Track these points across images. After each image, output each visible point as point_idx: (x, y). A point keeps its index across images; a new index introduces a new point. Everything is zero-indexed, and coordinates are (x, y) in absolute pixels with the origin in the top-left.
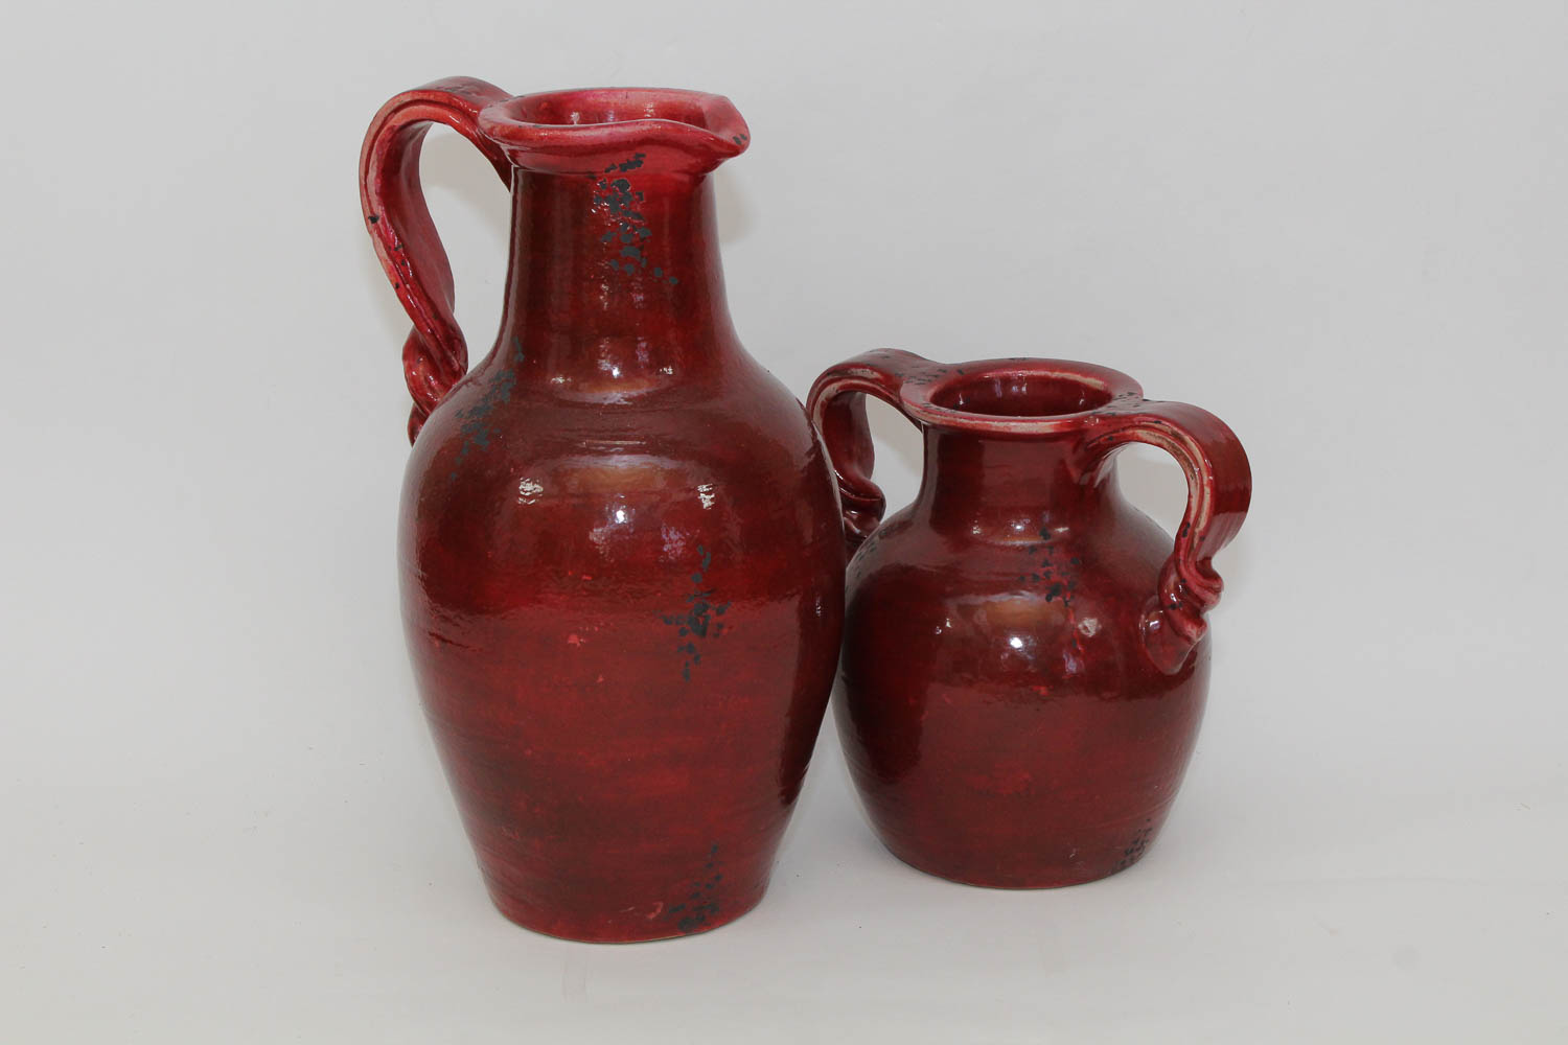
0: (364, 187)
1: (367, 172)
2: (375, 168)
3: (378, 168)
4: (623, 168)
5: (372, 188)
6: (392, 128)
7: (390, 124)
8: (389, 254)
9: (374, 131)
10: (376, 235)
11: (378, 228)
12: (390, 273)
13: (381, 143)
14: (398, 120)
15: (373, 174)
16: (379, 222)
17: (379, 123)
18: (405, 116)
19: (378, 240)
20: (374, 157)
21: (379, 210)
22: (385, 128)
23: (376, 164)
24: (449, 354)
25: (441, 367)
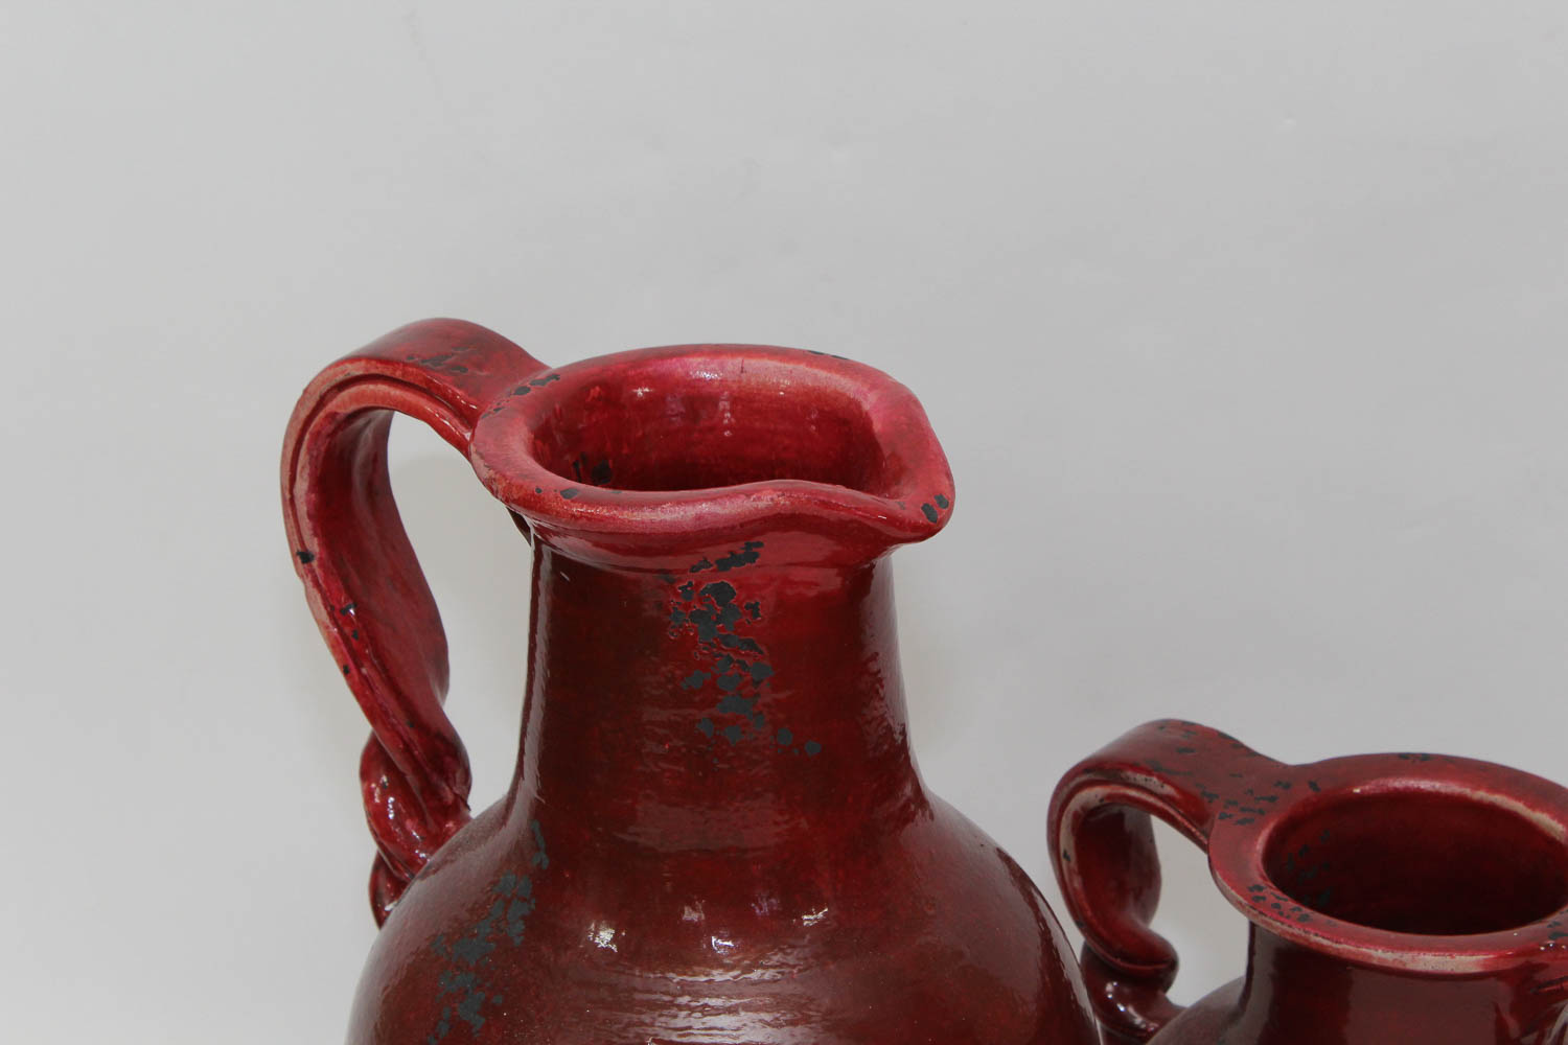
0: (290, 503)
1: (293, 480)
2: (306, 476)
3: (310, 475)
4: (723, 565)
5: (302, 509)
6: (332, 416)
7: (330, 407)
8: (331, 615)
9: (304, 414)
10: (310, 584)
11: (312, 571)
12: (334, 647)
13: (316, 435)
14: (343, 403)
15: (302, 486)
16: (315, 563)
17: (311, 404)
18: (356, 398)
19: (315, 593)
20: (303, 457)
21: (314, 546)
22: (322, 414)
23: (307, 471)
24: (435, 778)
25: (424, 806)
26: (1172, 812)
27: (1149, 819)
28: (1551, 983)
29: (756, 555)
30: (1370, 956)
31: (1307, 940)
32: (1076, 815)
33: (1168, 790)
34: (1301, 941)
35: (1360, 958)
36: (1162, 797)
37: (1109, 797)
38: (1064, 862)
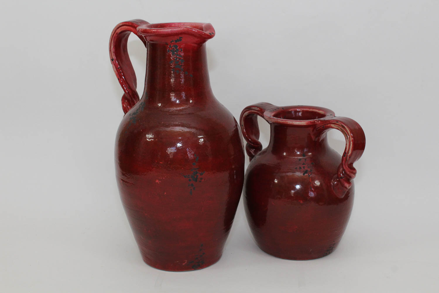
0: (110, 51)
1: (111, 47)
2: (113, 45)
4: (176, 41)
5: (112, 51)
7: (116, 32)
8: (116, 70)
9: (113, 34)
10: (113, 64)
11: (114, 62)
12: (117, 75)
13: (114, 38)
14: (119, 31)
15: (112, 47)
16: (114, 61)
17: (114, 32)
18: (121, 29)
19: (114, 66)
20: (112, 42)
21: (114, 57)
22: (115, 33)
23: (113, 44)
24: (134, 99)
25: (131, 103)
26: (259, 113)
27: (256, 118)
28: (318, 128)
29: (181, 40)
30: (288, 123)
31: (277, 121)
32: (244, 118)
33: (258, 109)
34: (277, 122)
35: (286, 123)
36: (257, 111)
37: (249, 113)
38: (242, 127)
